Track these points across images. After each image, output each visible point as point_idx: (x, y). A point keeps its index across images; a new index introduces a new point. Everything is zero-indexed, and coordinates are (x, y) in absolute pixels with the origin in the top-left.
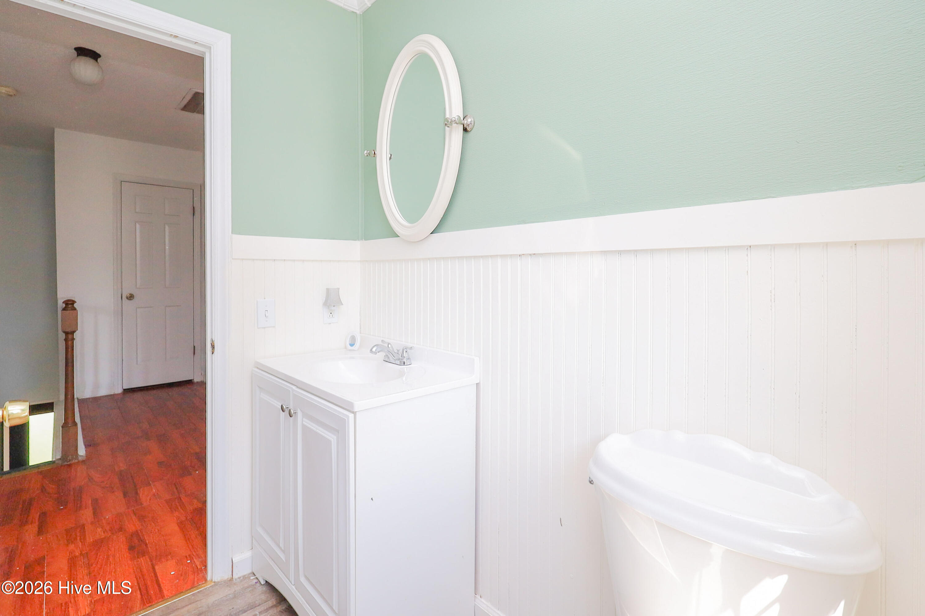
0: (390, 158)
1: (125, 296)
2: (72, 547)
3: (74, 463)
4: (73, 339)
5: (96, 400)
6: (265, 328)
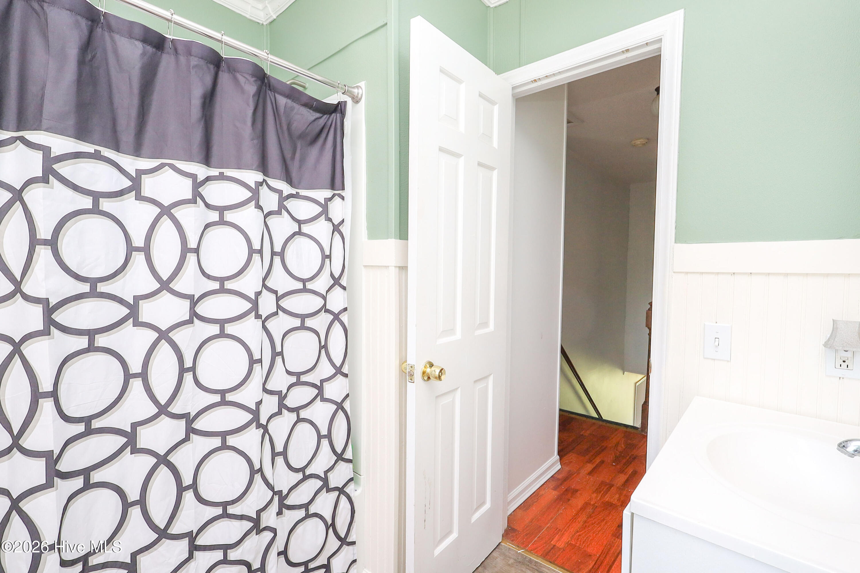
2: (594, 495)
6: (714, 360)
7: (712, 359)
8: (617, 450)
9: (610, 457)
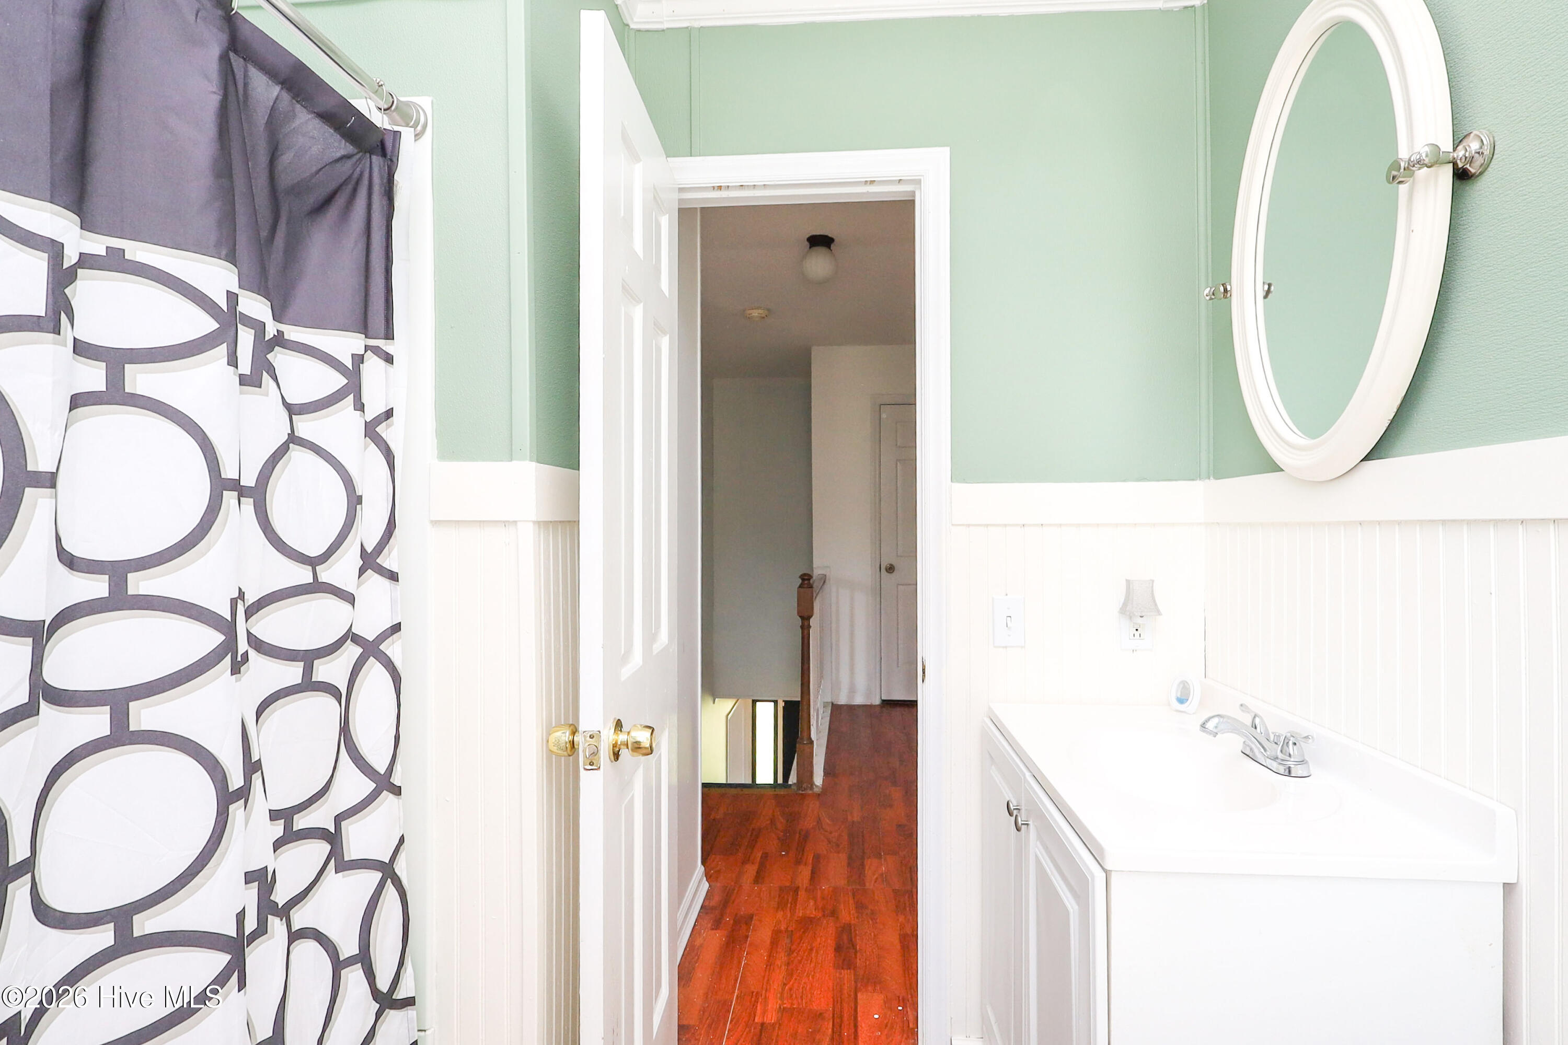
0: (1267, 293)
1: (884, 567)
2: (780, 914)
3: (809, 795)
4: (809, 627)
5: (851, 708)
6: (1006, 647)
7: (1003, 647)
8: (776, 829)
9: (774, 844)
